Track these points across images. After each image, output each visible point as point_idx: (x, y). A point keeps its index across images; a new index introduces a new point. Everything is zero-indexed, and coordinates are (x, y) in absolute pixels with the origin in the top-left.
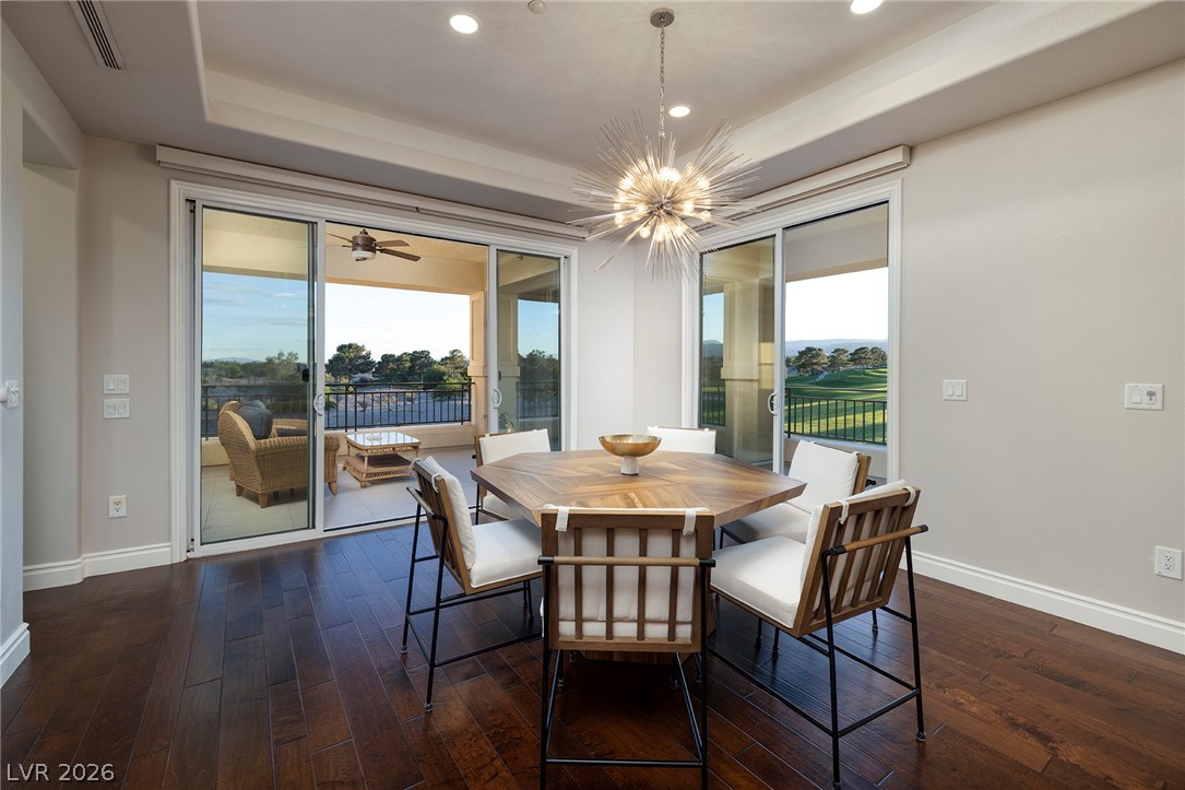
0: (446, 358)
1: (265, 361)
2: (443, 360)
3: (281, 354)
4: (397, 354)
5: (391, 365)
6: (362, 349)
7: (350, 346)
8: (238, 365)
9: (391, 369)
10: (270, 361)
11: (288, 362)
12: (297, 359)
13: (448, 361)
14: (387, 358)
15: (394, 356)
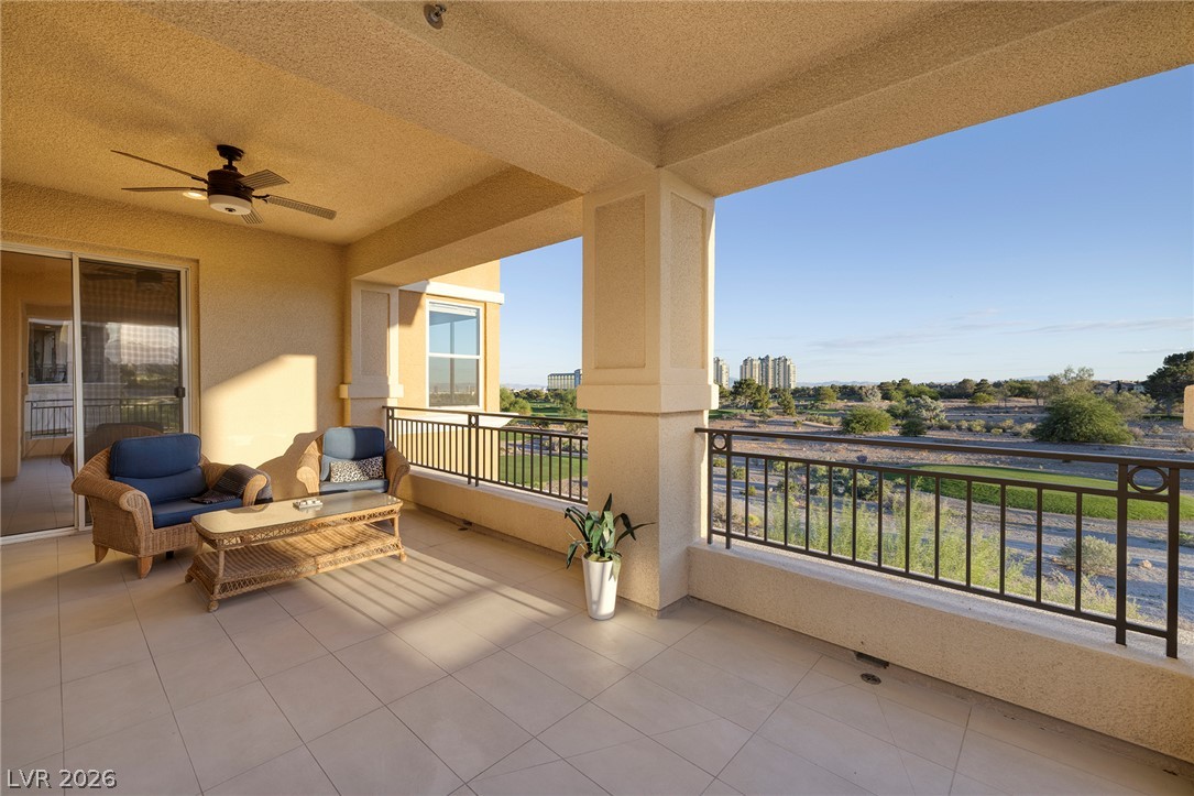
1: (1047, 379)
3: (1069, 370)
10: (1053, 379)
11: (1080, 380)
12: (1090, 375)
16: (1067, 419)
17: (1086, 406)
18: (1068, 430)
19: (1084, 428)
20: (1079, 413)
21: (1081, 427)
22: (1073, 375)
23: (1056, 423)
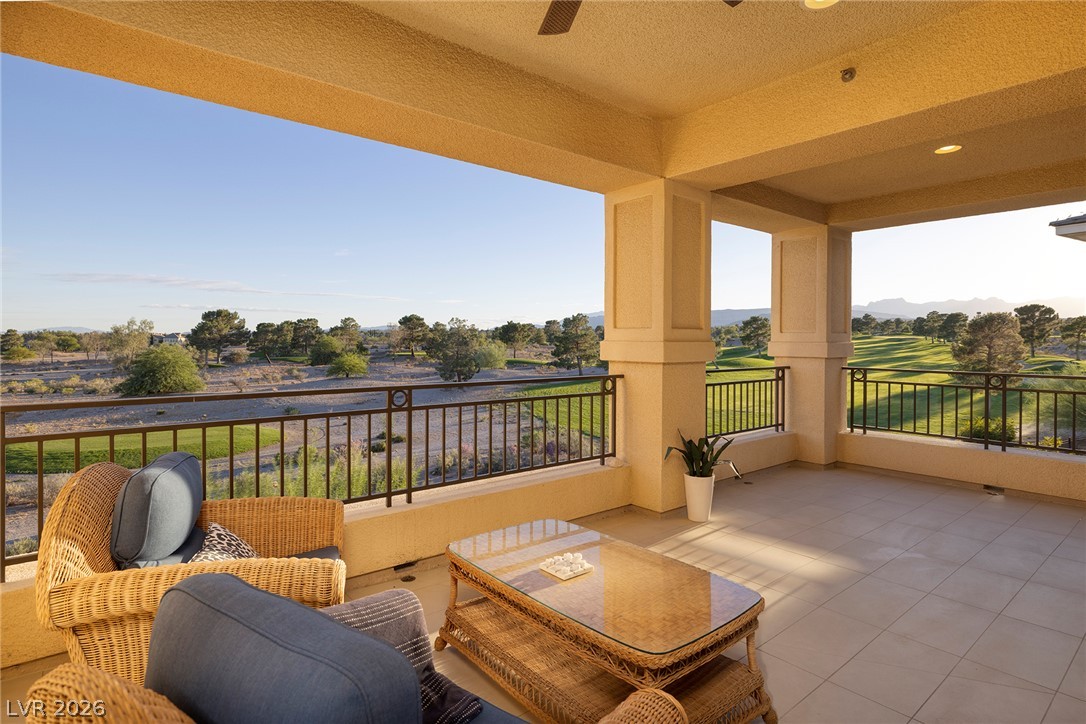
0: (336, 328)
1: (110, 331)
2: (332, 330)
3: (132, 322)
4: (277, 322)
5: (270, 336)
6: (234, 316)
7: (219, 313)
8: (74, 336)
9: (271, 341)
10: (117, 331)
11: (141, 333)
12: (151, 328)
13: (339, 332)
14: (263, 328)
15: (272, 325)
16: (154, 371)
17: (170, 357)
18: (155, 383)
19: (169, 380)
20: (165, 365)
21: (166, 379)
22: (135, 327)
23: (144, 376)
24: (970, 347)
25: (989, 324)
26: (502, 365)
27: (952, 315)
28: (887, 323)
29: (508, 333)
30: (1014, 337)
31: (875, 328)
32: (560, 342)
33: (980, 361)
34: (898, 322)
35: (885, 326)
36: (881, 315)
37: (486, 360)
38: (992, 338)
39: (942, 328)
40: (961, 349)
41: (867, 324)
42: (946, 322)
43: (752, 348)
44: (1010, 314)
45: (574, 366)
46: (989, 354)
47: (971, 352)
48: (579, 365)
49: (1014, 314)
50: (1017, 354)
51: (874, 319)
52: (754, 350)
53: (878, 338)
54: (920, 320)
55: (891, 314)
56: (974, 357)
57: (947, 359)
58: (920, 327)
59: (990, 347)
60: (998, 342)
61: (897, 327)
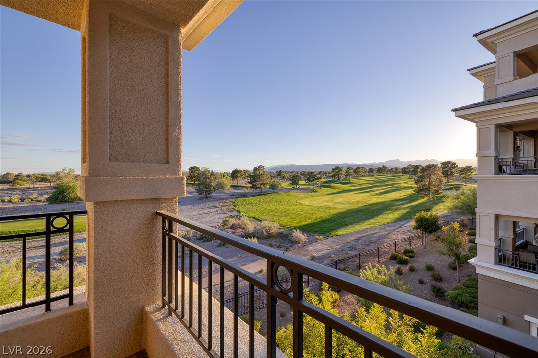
1: (55, 173)
3: (64, 170)
11: (69, 174)
12: (73, 172)
16: (64, 192)
17: (72, 185)
18: (64, 197)
19: (71, 195)
20: (69, 189)
21: (69, 195)
22: (66, 172)
23: (58, 194)
24: (421, 179)
25: (429, 169)
26: (228, 187)
27: (416, 166)
28: (392, 169)
29: (235, 174)
30: (439, 174)
31: (387, 171)
32: (252, 177)
33: (425, 185)
34: (396, 169)
35: (391, 171)
36: (389, 167)
37: (221, 186)
38: (430, 175)
39: (413, 171)
40: (418, 180)
41: (384, 170)
42: (414, 169)
43: (336, 180)
44: (438, 165)
45: (258, 188)
46: (429, 182)
47: (422, 181)
48: (260, 187)
49: (440, 165)
50: (441, 182)
51: (387, 168)
52: (337, 181)
53: (389, 175)
54: (405, 168)
55: (394, 166)
56: (423, 183)
57: (411, 183)
58: (405, 171)
59: (430, 179)
60: (433, 176)
61: (396, 171)
